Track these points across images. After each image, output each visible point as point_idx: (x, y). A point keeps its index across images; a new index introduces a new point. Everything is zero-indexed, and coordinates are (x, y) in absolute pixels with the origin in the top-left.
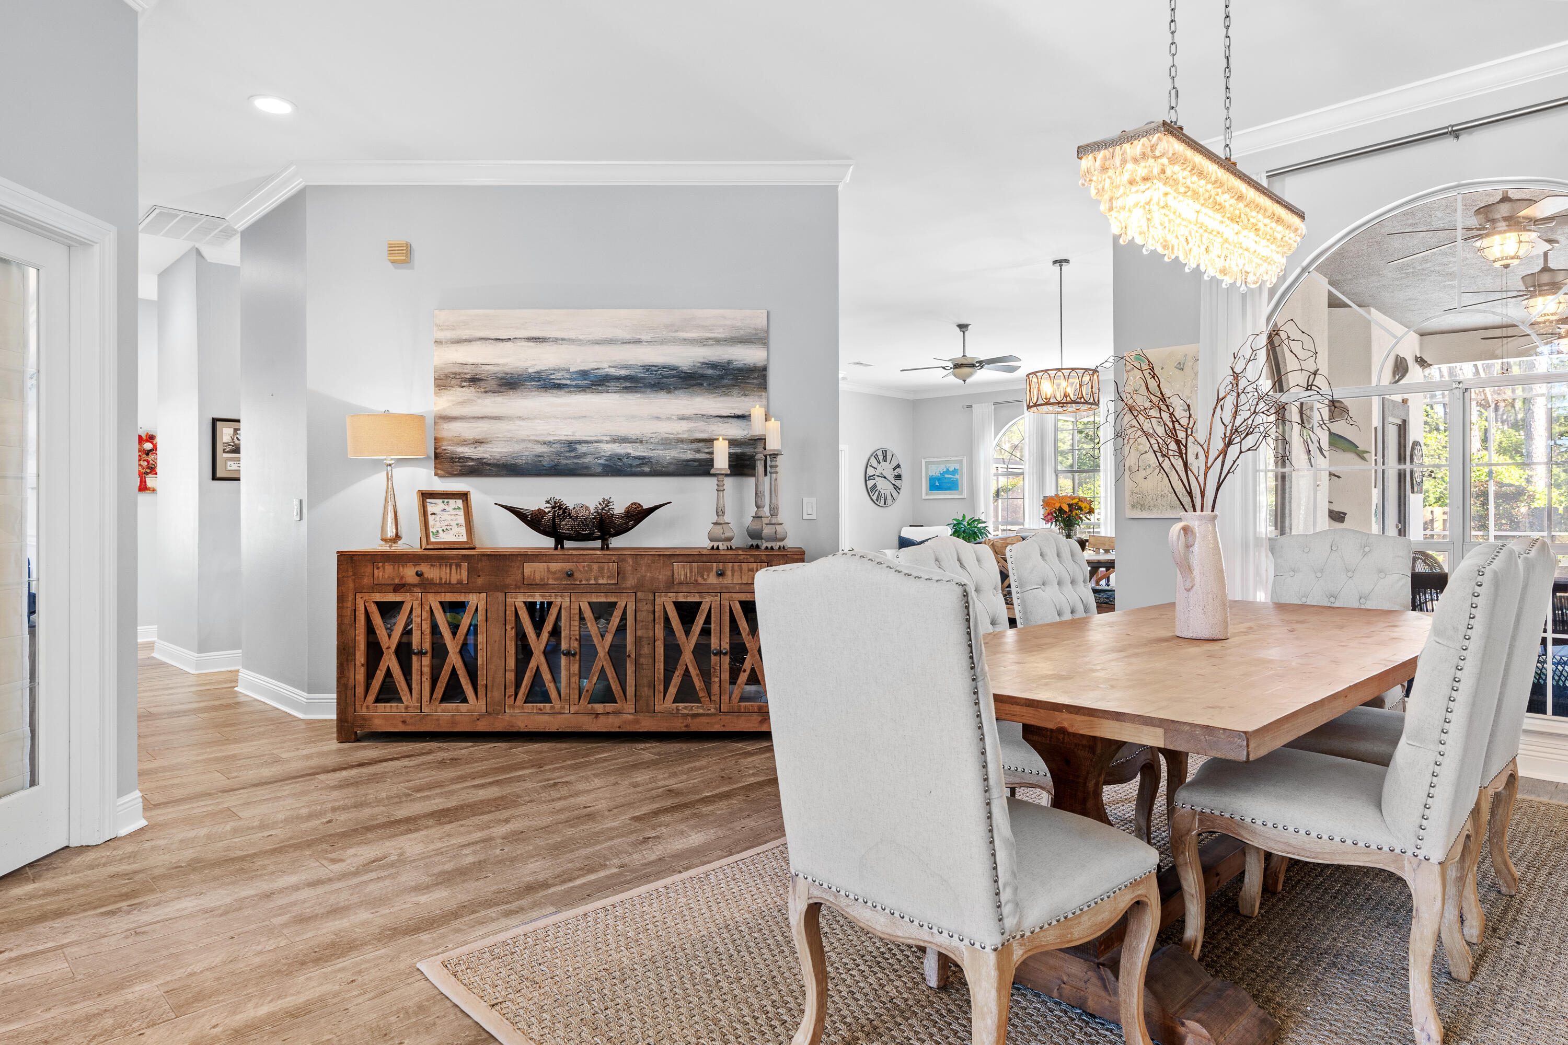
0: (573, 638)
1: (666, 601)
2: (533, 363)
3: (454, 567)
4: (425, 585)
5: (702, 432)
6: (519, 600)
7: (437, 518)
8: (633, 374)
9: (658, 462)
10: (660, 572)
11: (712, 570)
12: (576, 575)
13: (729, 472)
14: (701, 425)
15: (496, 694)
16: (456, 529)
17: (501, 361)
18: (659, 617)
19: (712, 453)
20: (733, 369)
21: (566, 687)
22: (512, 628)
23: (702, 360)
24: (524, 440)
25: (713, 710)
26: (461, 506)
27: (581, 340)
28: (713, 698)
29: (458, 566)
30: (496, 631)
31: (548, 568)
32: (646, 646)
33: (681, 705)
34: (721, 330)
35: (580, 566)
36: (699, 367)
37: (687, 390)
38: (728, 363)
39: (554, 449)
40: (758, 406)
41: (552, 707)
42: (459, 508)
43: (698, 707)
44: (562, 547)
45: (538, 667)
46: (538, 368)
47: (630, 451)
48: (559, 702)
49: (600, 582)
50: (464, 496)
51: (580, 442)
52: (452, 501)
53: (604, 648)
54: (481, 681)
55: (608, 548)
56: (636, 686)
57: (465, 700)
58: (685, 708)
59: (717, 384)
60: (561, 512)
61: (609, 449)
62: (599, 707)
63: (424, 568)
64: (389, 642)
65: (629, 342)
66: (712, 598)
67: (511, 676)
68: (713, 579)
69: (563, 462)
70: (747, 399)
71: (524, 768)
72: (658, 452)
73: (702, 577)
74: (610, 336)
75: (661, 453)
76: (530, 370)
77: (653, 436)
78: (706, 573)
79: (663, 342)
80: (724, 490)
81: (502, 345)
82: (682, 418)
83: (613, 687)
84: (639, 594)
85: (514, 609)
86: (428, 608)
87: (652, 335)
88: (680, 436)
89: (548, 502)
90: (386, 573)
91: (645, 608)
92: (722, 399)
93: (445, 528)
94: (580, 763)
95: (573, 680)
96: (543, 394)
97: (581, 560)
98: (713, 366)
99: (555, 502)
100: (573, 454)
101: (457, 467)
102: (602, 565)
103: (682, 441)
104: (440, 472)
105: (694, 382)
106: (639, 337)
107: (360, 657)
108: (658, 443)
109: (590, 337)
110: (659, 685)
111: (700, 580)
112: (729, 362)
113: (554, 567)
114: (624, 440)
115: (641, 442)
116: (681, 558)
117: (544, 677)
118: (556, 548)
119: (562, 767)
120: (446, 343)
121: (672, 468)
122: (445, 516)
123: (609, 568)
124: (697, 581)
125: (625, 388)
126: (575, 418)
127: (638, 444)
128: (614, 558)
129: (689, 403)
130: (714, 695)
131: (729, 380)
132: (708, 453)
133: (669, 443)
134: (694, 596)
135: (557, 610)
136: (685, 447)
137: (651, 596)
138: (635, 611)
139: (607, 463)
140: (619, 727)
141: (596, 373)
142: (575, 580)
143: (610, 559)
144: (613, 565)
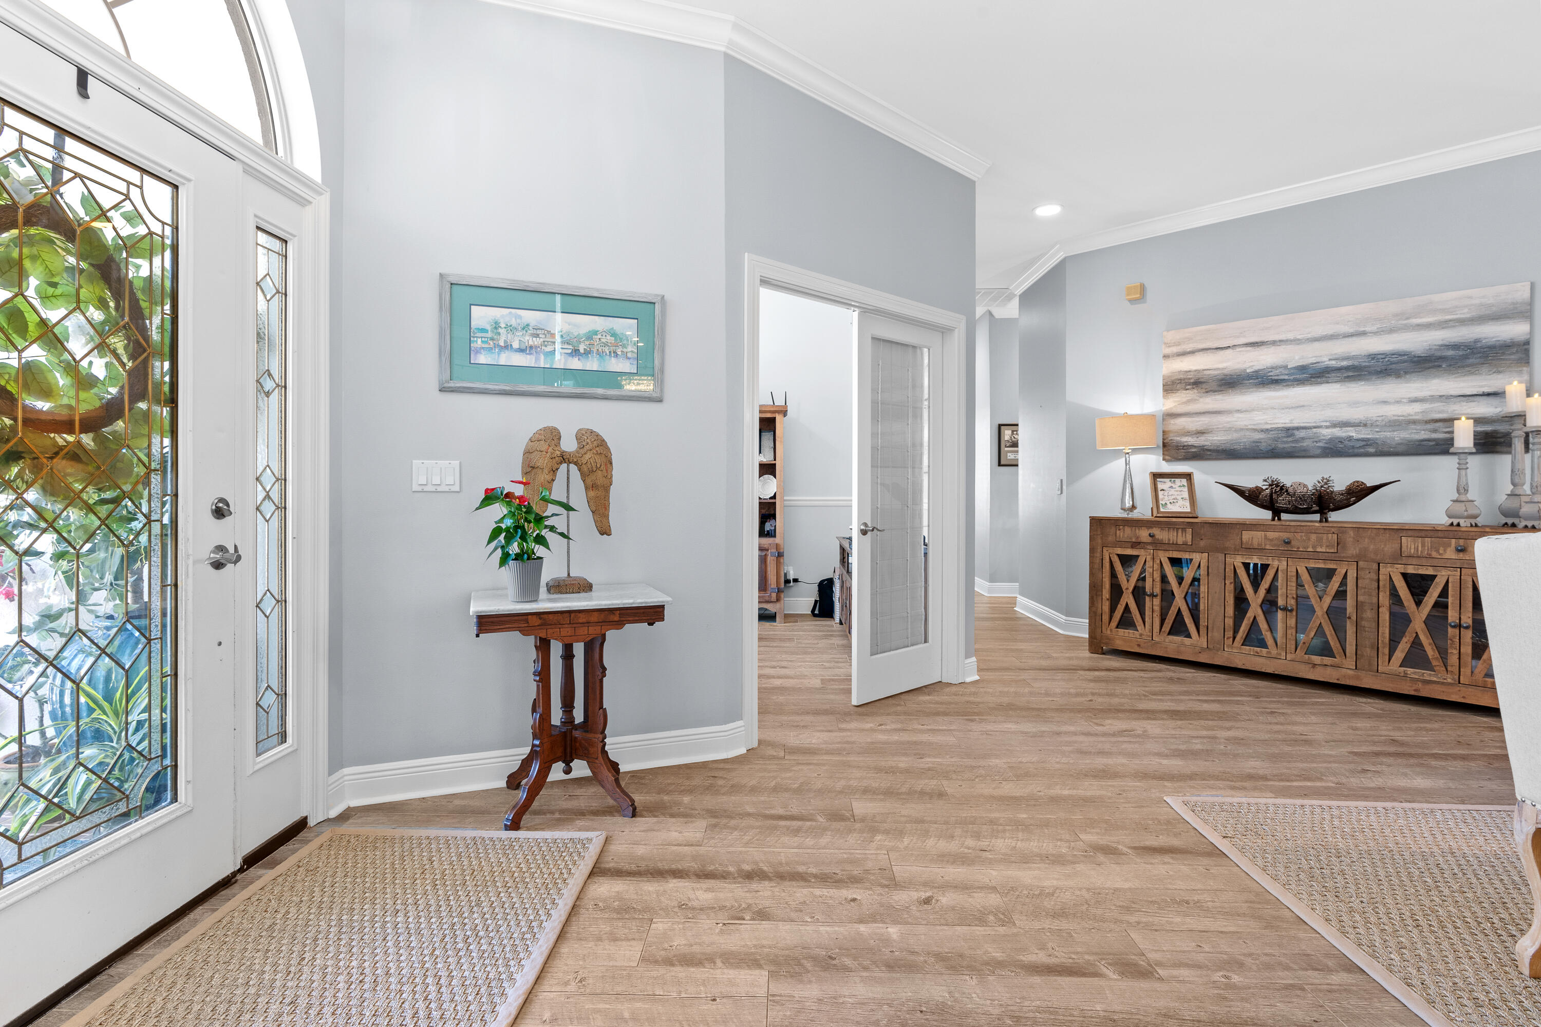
0: (1290, 596)
1: (1395, 572)
2: (1251, 364)
3: (1180, 531)
4: (1157, 544)
5: (1439, 412)
6: (1238, 561)
7: (1166, 493)
8: (1356, 363)
9: (1384, 443)
10: (1385, 545)
11: (1450, 545)
12: (1293, 543)
13: (1474, 450)
14: (1438, 405)
15: (1216, 634)
16: (1181, 502)
17: (1221, 366)
18: (1384, 586)
19: (1452, 432)
20: (1481, 348)
21: (1283, 637)
22: (1231, 583)
23: (1441, 343)
24: (1242, 429)
25: (1449, 680)
26: (1186, 484)
27: (1299, 340)
28: (1449, 668)
29: (1184, 530)
30: (1217, 585)
31: (1265, 536)
32: (1369, 611)
33: (1410, 671)
34: (1466, 310)
35: (1298, 536)
36: (1436, 350)
37: (1421, 374)
38: (1475, 342)
39: (1271, 435)
40: (1515, 383)
41: (1269, 653)
42: (1184, 486)
43: (1430, 675)
44: (1279, 519)
45: (1255, 617)
46: (1256, 368)
47: (1351, 434)
48: (1275, 649)
49: (1319, 550)
50: (1188, 476)
51: (1298, 428)
52: (1178, 481)
53: (1322, 608)
54: (1203, 623)
55: (1327, 521)
56: (1356, 645)
57: (1189, 636)
58: (1415, 673)
59: (1459, 364)
60: (1278, 489)
61: (1327, 433)
62: (1317, 659)
63: (1156, 531)
64: (1128, 585)
65: (1352, 335)
66: (1449, 573)
67: (1230, 622)
68: (1450, 554)
69: (1280, 446)
70: (1500, 376)
71: (1242, 696)
72: (1385, 433)
73: (1438, 551)
74: (1330, 332)
75: (1388, 434)
76: (1248, 371)
77: (1380, 419)
78: (1441, 548)
79: (1391, 331)
80: (1467, 468)
81: (1222, 352)
82: (1415, 400)
83: (1332, 643)
84: (1361, 564)
85: (1233, 568)
86: (1158, 562)
87: (1378, 326)
88: (1411, 418)
89: (1265, 481)
90: (1126, 533)
91: (1368, 576)
92: (1466, 378)
93: (1172, 501)
94: (1298, 702)
95: (1289, 632)
96: (1261, 390)
97: (1298, 531)
98: (1455, 346)
99: (1273, 481)
100: (1290, 439)
101: (1182, 453)
102: (1320, 535)
103: (1414, 422)
104: (1167, 457)
105: (1430, 365)
106: (1363, 329)
107: (1106, 594)
108: (1385, 425)
109: (1309, 336)
110: (1384, 647)
111: (1434, 554)
112: (1477, 341)
113: (1271, 535)
114: (1346, 424)
115: (1365, 425)
116: (1410, 533)
117: (1261, 626)
118: (1273, 519)
119: (1279, 702)
120: (1173, 356)
121: (1400, 449)
122: (1172, 492)
123: (1328, 538)
124: (1430, 555)
125: (1348, 377)
126: (1292, 408)
127: (1361, 428)
128: (1333, 530)
129: (1425, 385)
130: (1452, 666)
131: (1476, 358)
132: (1446, 433)
133: (1399, 425)
134: (1427, 569)
135: (1275, 570)
136: (1418, 428)
137: (1375, 566)
138: (1357, 578)
139: (1326, 445)
140: (1338, 680)
141: (1315, 366)
142: (1293, 547)
143: (1329, 530)
144: (1332, 536)
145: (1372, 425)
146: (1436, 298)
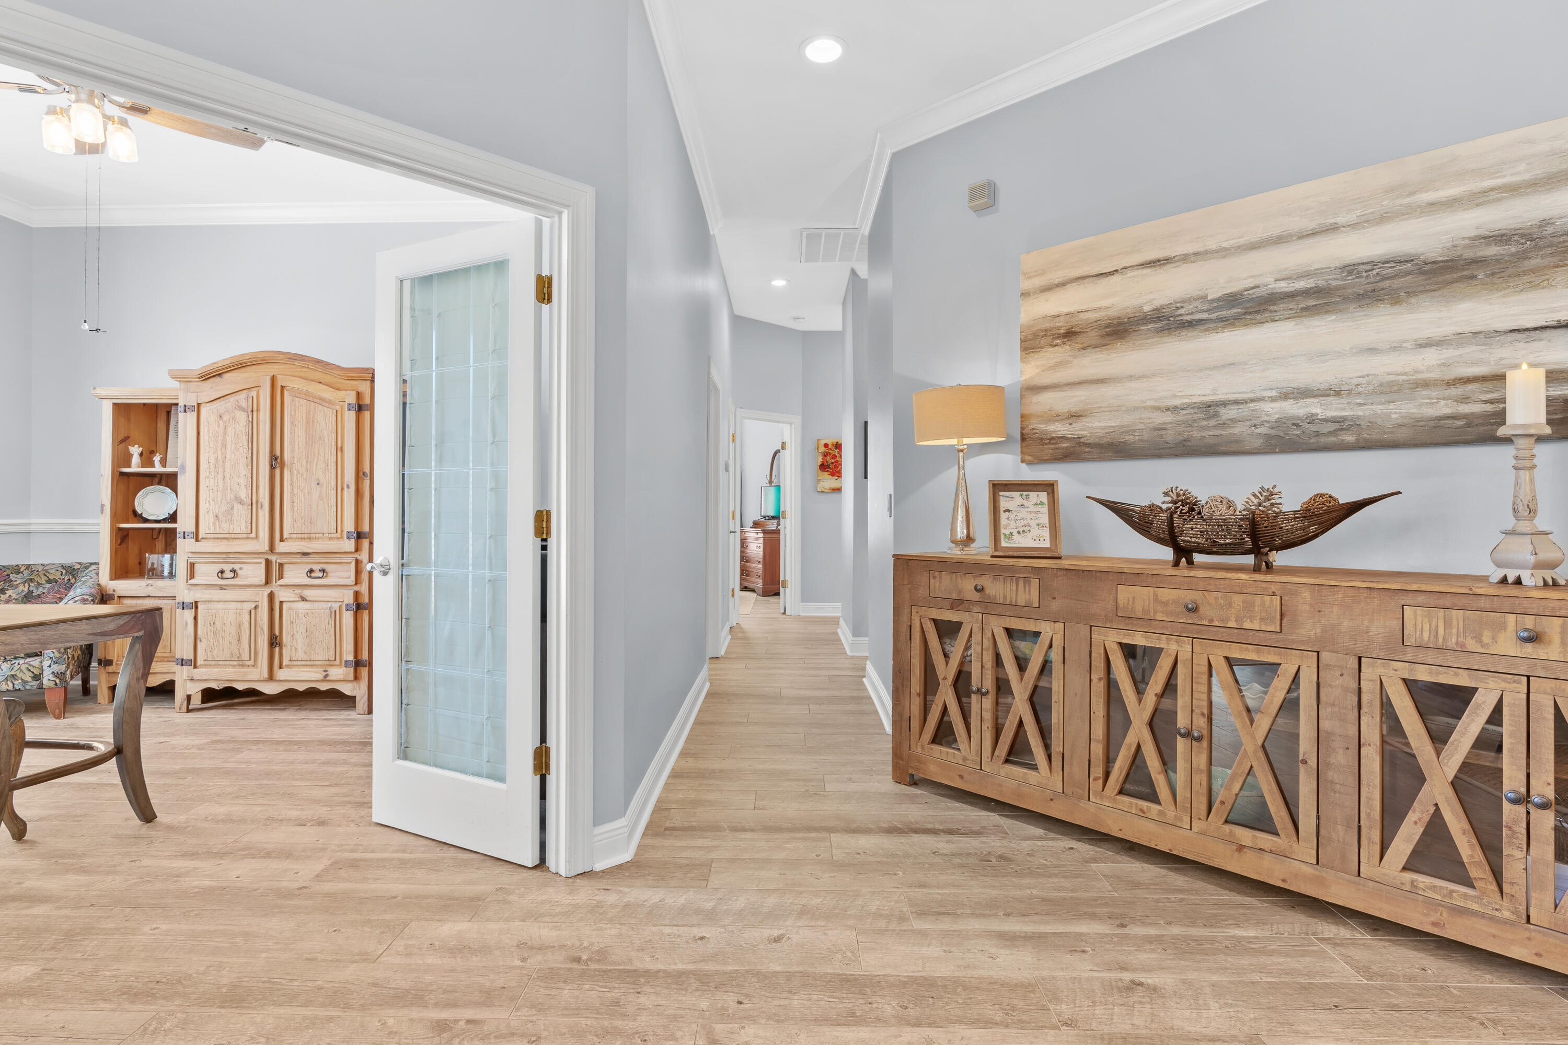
0: (1197, 711)
1: (1390, 676)
2: (1150, 297)
3: (1021, 583)
4: (989, 606)
5: (1473, 364)
6: (1111, 639)
7: (1012, 516)
8: (1321, 283)
9: (1372, 425)
10: (1373, 621)
11: (1505, 627)
12: (1202, 610)
13: (1548, 430)
14: (1471, 351)
15: (1077, 770)
16: (1035, 532)
17: (1104, 303)
18: (1371, 703)
19: (1503, 400)
20: (1554, 235)
21: (1185, 786)
22: (1100, 679)
23: (1473, 233)
24: (1136, 409)
25: (1506, 914)
26: (1045, 500)
27: (1225, 249)
28: (1506, 888)
29: (1027, 581)
30: (1077, 680)
31: (1156, 595)
32: (1341, 752)
33: (1423, 880)
35: (1211, 597)
36: (1465, 247)
37: (1436, 294)
38: (1541, 226)
39: (1182, 416)
41: (1162, 812)
42: (1042, 503)
43: (1466, 896)
44: (1190, 562)
45: (1139, 747)
46: (1158, 303)
47: (1314, 411)
48: (1173, 808)
49: (1247, 625)
50: (1050, 487)
51: (1224, 404)
52: (1033, 495)
53: (1253, 738)
54: (1056, 748)
55: (1266, 569)
56: (1318, 818)
57: (1034, 767)
58: (1433, 888)
59: (1510, 271)
60: (1186, 509)
61: (1274, 410)
62: (1245, 835)
63: (984, 581)
64: (946, 672)
65: (1314, 234)
66: (1504, 685)
67: (1098, 749)
68: (1507, 646)
69: (1197, 434)
72: (1373, 407)
73: (1478, 638)
74: (1277, 232)
75: (1379, 409)
76: (1146, 309)
77: (1364, 381)
78: (1487, 633)
79: (1383, 219)
80: (1534, 467)
81: (1105, 281)
82: (1427, 344)
83: (1272, 809)
84: (1324, 656)
85: (1102, 651)
86: (990, 635)
87: (1359, 212)
88: (1420, 376)
89: (1166, 494)
90: (943, 584)
91: (1340, 681)
92: (1523, 296)
93: (1021, 529)
95: (1196, 779)
96: (1166, 339)
97: (1211, 588)
98: (1501, 238)
99: (1178, 495)
100: (1212, 422)
101: (1048, 450)
102: (1250, 597)
103: (1426, 384)
104: (1027, 458)
105: (1455, 276)
106: (1332, 221)
107: (916, 685)
108: (1373, 392)
109: (1242, 241)
110: (1370, 828)
111: (1471, 645)
112: (1544, 224)
113: (1165, 594)
114: (1304, 393)
115: (1338, 393)
116: (1421, 599)
117: (1149, 763)
118: (1176, 564)
120: (1035, 293)
121: (1401, 435)
122: (1023, 513)
123: (1263, 604)
124: (1463, 645)
125: (1307, 309)
126: (1215, 368)
127: (1330, 399)
128: (1273, 588)
129: (1443, 313)
130: (1512, 884)
131: (1543, 257)
132: (1486, 402)
133: (1398, 391)
134: (1456, 675)
135: (1170, 661)
136: (1434, 394)
137: (1353, 663)
138: (1318, 684)
139: (1272, 432)
140: (1284, 881)
141: (1253, 294)
142: (1201, 619)
143: (1266, 589)
144: (1272, 601)
145: (1350, 393)
146: (1467, 148)
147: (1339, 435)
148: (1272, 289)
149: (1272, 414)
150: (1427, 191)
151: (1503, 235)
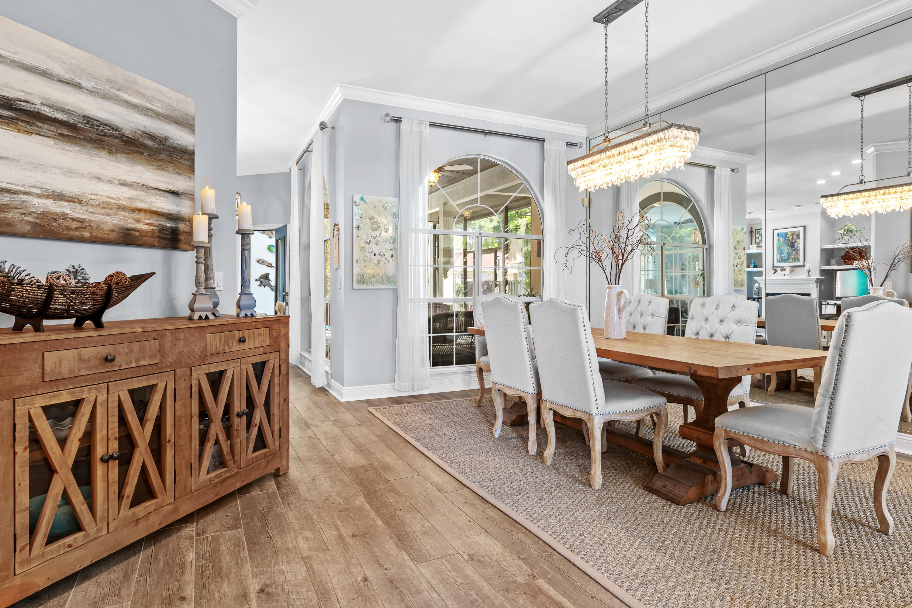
0: (110, 438)
1: (201, 374)
5: (143, 202)
6: (35, 405)
8: (71, 121)
10: (195, 345)
11: (235, 337)
12: (116, 359)
14: (140, 194)
18: (195, 392)
20: (169, 146)
21: (104, 502)
22: (25, 447)
23: (143, 129)
25: (235, 470)
28: (235, 459)
31: (79, 355)
32: (184, 426)
33: (213, 475)
34: (159, 105)
35: (121, 348)
36: (140, 135)
40: (207, 188)
41: (86, 535)
43: (225, 471)
45: (65, 491)
47: (68, 211)
48: (94, 525)
49: (142, 363)
53: (145, 440)
56: (174, 472)
58: (216, 476)
59: (156, 157)
62: (139, 510)
65: (67, 83)
66: (235, 364)
68: (236, 346)
70: (180, 177)
72: (99, 216)
73: (228, 345)
75: (101, 218)
77: (94, 197)
78: (231, 342)
79: (105, 97)
82: (124, 184)
83: (153, 480)
84: (178, 371)
85: (26, 420)
87: (93, 84)
88: (121, 202)
91: (183, 384)
92: (159, 172)
95: (111, 490)
98: (152, 137)
102: (142, 344)
103: (123, 208)
105: (136, 149)
106: (78, 81)
108: (99, 206)
111: (226, 349)
112: (166, 139)
113: (87, 352)
114: (59, 197)
115: (80, 202)
116: (213, 329)
121: (113, 236)
123: (150, 347)
124: (224, 350)
125: (62, 135)
127: (76, 205)
128: (153, 335)
129: (131, 169)
130: (237, 455)
131: (166, 155)
132: (147, 224)
133: (111, 209)
134: (222, 365)
135: (90, 407)
136: (127, 215)
137: (189, 372)
138: (175, 389)
139: (38, 221)
140: (160, 524)
141: (24, 106)
142: (115, 366)
143: (149, 336)
144: (155, 343)
145: (87, 203)
146: (141, 80)
147: (81, 231)
148: (39, 109)
149: (37, 207)
150: (125, 93)
151: (153, 136)
